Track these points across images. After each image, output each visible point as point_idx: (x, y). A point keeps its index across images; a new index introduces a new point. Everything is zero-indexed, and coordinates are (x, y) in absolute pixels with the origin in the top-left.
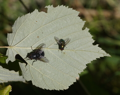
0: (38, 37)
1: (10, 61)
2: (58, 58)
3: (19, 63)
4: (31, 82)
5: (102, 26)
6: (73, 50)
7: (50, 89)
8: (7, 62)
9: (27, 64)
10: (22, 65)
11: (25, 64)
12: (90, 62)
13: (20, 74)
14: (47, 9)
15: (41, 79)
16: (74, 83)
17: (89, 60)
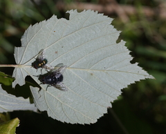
0: (56, 52)
1: (17, 85)
2: (83, 81)
3: (31, 87)
4: (46, 112)
5: (142, 29)
6: (103, 71)
7: (72, 123)
8: (14, 86)
9: (41, 88)
10: (34, 90)
11: (39, 89)
12: (127, 87)
13: (32, 102)
14: (69, 14)
15: (60, 109)
16: (104, 114)
17: (125, 84)
